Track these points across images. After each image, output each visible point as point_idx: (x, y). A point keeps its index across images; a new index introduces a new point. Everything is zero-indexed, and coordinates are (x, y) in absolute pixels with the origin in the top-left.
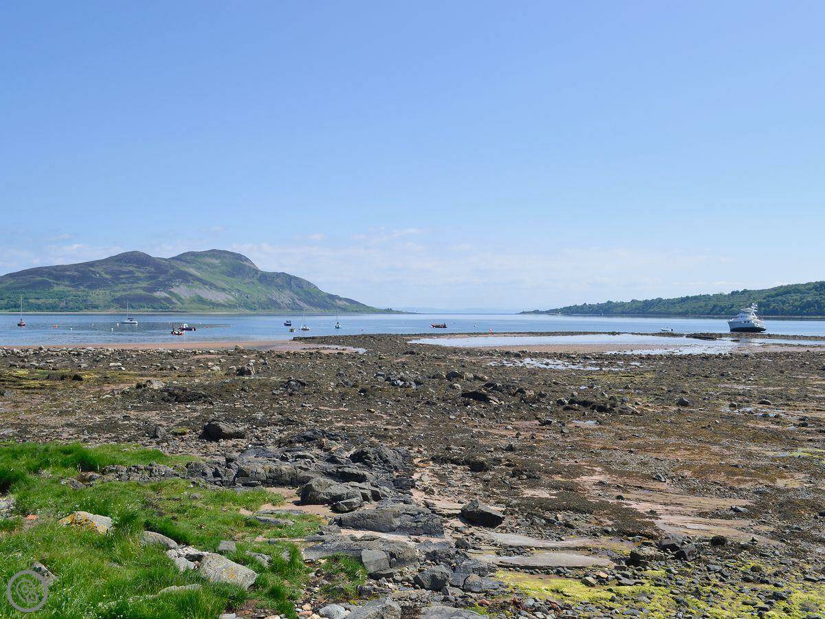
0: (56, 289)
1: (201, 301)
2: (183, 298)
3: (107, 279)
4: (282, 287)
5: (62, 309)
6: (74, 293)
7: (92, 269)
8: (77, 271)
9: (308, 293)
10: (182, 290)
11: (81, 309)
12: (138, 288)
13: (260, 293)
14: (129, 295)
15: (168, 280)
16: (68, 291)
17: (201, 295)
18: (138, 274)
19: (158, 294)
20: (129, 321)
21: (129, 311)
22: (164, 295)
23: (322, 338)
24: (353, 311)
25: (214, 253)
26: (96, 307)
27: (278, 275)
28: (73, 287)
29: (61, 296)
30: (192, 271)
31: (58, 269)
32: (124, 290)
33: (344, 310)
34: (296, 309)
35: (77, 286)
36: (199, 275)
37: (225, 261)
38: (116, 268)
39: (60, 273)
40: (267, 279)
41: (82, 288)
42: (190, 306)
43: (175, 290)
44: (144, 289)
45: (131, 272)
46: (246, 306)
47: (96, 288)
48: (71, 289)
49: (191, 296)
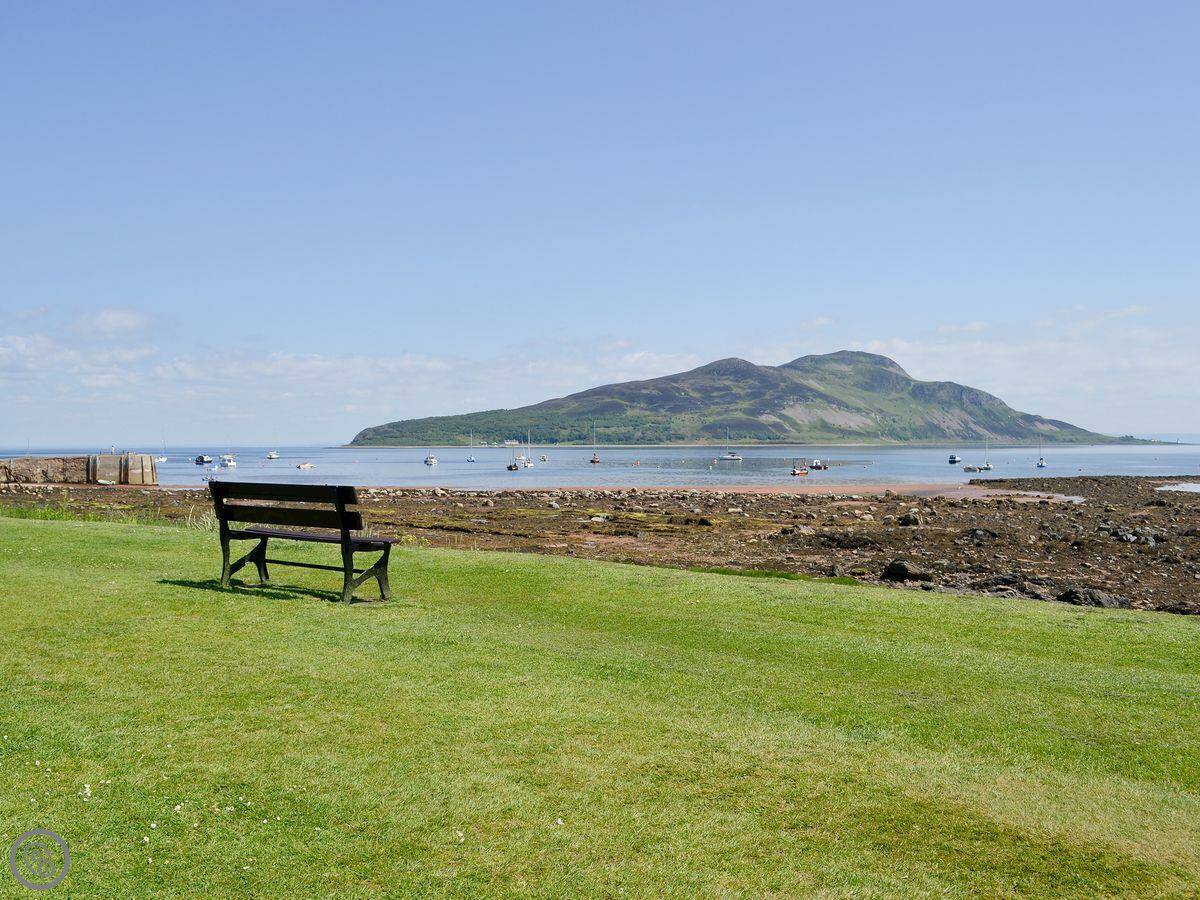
0: (630, 413)
1: (826, 427)
2: (800, 422)
3: (694, 398)
4: (950, 404)
5: (638, 441)
6: (653, 419)
7: (675, 385)
8: (656, 388)
9: (989, 413)
10: (797, 412)
11: (661, 440)
12: (736, 410)
13: (915, 414)
14: (724, 420)
15: (779, 398)
16: (645, 416)
17: (826, 420)
18: (735, 390)
19: (764, 418)
20: (729, 457)
21: (728, 443)
22: (773, 419)
23: (1014, 481)
24: (1064, 441)
25: (844, 357)
26: (682, 438)
27: (941, 386)
28: (651, 410)
29: (636, 423)
30: (812, 383)
31: (632, 387)
32: (719, 414)
33: (1050, 439)
34: (970, 438)
35: (656, 410)
36: (821, 388)
37: (860, 366)
38: (707, 383)
39: (634, 392)
40: (924, 392)
41: (663, 411)
42: (809, 434)
43: (787, 412)
44: (745, 411)
45: (727, 388)
46: (892, 434)
47: (681, 412)
48: (647, 413)
49: (812, 420)
